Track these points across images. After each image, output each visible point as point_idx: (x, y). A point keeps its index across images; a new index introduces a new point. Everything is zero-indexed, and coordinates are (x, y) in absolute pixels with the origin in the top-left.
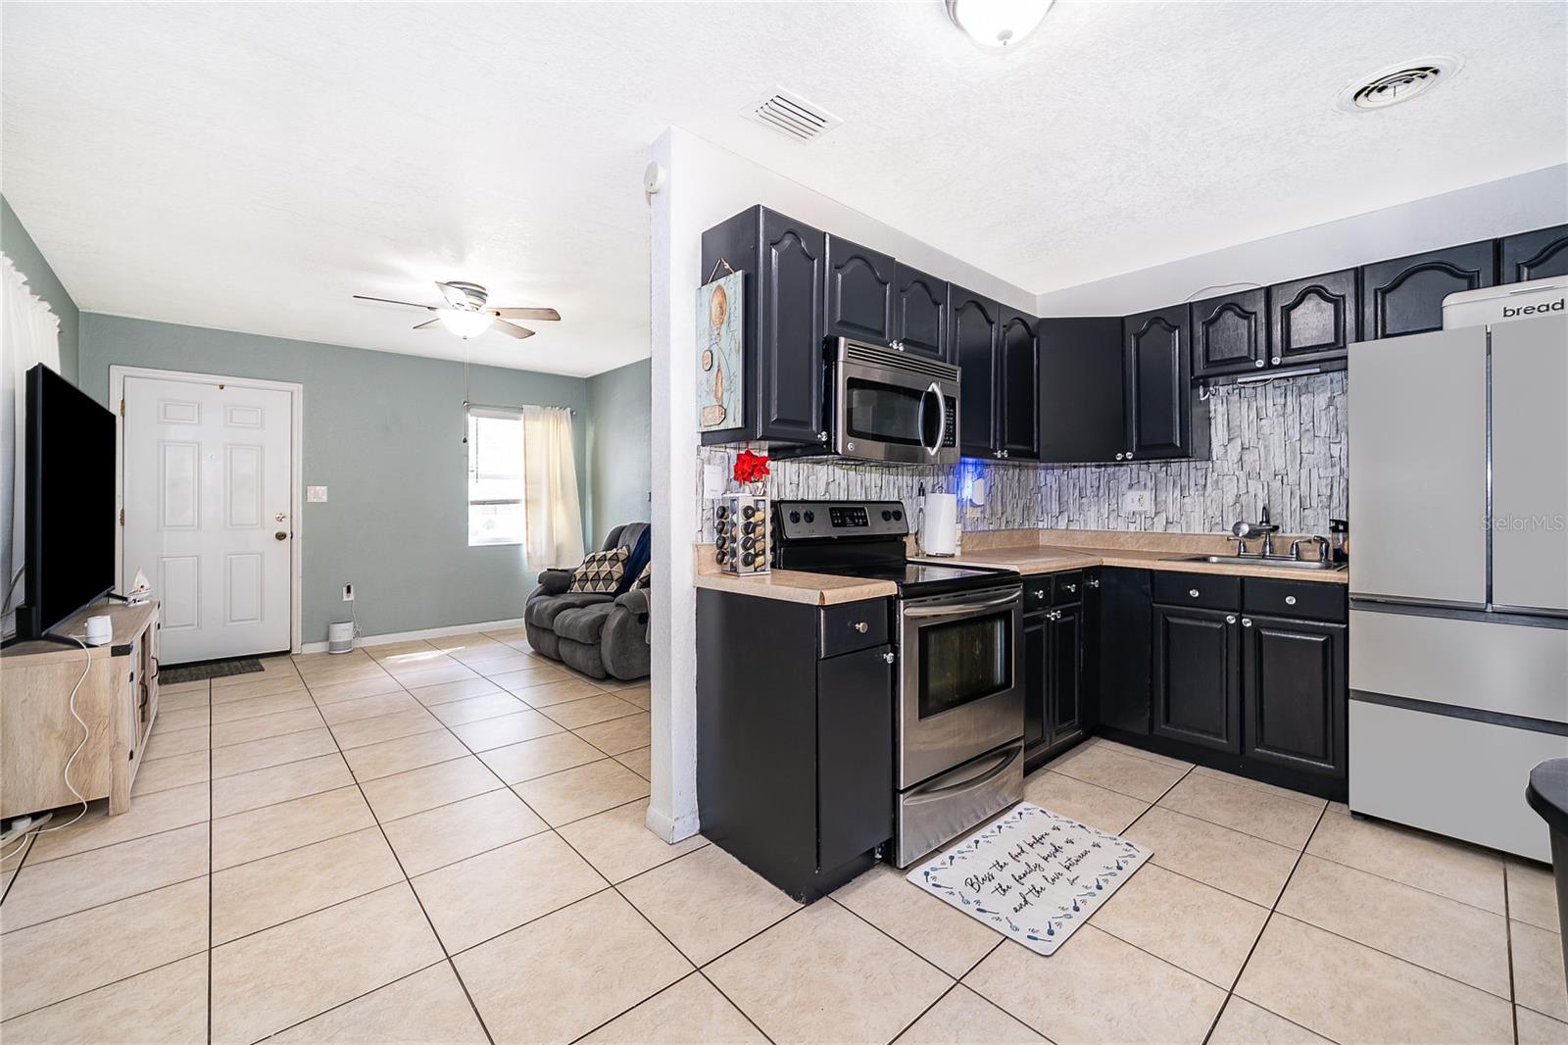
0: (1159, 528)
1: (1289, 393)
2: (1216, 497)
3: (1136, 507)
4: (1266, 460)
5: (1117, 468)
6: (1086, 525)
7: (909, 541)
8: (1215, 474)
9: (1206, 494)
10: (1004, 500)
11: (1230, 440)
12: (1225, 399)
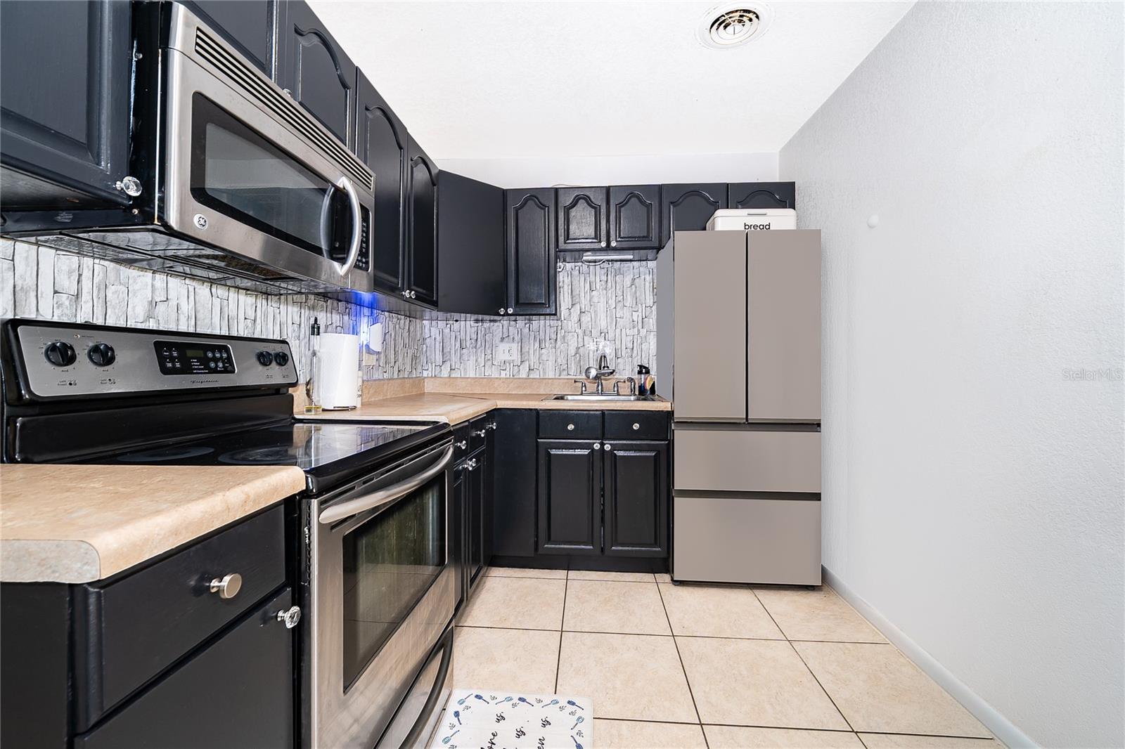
0: (523, 374)
1: (609, 273)
2: (564, 350)
3: (506, 357)
4: (595, 322)
5: (492, 324)
6: (465, 373)
7: (299, 394)
8: (563, 331)
9: (557, 347)
10: (397, 349)
11: (573, 305)
12: (569, 272)
